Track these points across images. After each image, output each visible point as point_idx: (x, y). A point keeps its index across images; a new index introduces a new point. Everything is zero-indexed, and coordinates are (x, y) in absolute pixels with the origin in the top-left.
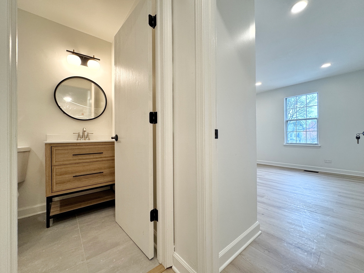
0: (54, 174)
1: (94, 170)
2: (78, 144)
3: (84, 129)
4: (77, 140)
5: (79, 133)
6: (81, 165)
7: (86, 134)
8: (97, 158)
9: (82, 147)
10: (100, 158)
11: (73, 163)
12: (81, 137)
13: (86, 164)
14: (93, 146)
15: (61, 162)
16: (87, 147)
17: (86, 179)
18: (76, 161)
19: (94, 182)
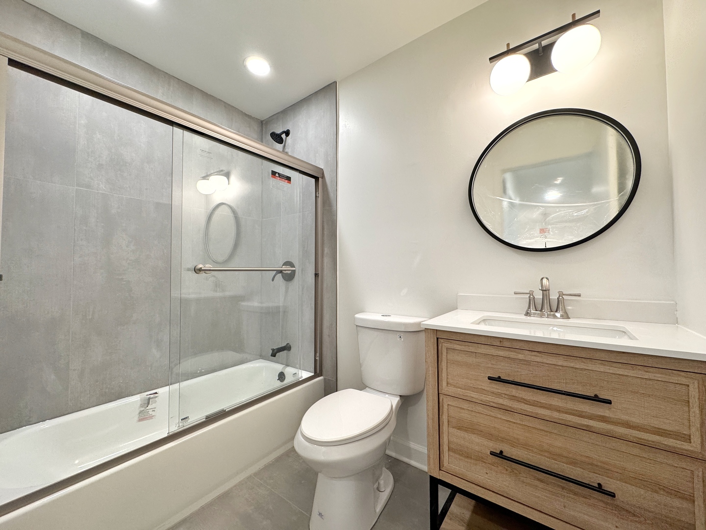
0: (444, 418)
1: (573, 463)
2: (507, 344)
3: (545, 281)
4: (527, 314)
5: (531, 293)
6: (517, 418)
7: (554, 296)
8: (581, 415)
9: (521, 356)
10: (599, 421)
11: (492, 404)
12: (539, 307)
13: (536, 424)
14: (561, 357)
15: (459, 388)
16: (538, 359)
17: (537, 483)
18: (501, 401)
19: (572, 513)
